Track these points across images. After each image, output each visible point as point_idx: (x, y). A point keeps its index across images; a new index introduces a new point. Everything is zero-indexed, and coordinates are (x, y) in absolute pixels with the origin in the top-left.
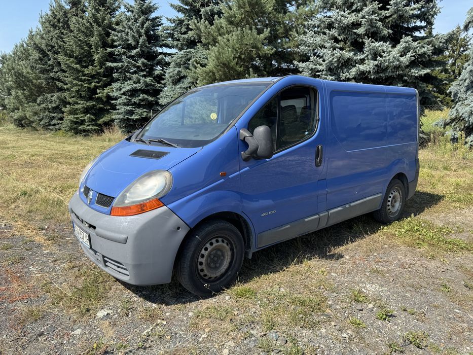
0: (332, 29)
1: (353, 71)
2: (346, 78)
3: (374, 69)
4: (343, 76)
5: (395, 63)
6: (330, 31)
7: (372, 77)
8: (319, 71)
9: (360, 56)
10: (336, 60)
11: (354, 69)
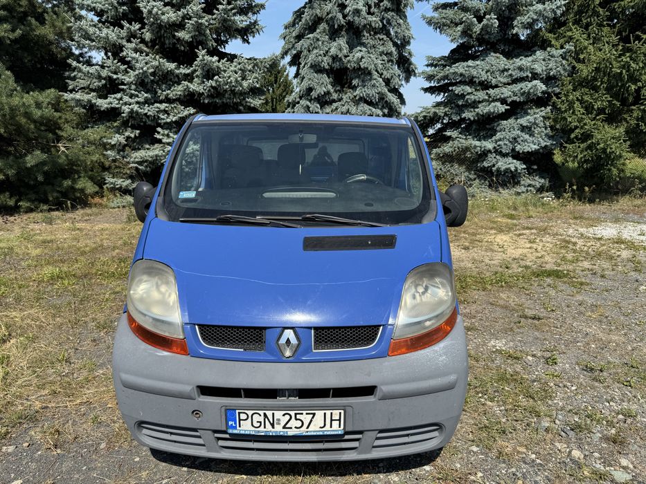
0: (133, 23)
1: (177, 91)
2: (166, 97)
3: (209, 90)
4: (162, 94)
5: (237, 89)
6: (131, 24)
7: (206, 101)
8: (123, 84)
9: (184, 70)
10: (152, 70)
11: (180, 88)
